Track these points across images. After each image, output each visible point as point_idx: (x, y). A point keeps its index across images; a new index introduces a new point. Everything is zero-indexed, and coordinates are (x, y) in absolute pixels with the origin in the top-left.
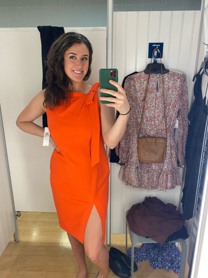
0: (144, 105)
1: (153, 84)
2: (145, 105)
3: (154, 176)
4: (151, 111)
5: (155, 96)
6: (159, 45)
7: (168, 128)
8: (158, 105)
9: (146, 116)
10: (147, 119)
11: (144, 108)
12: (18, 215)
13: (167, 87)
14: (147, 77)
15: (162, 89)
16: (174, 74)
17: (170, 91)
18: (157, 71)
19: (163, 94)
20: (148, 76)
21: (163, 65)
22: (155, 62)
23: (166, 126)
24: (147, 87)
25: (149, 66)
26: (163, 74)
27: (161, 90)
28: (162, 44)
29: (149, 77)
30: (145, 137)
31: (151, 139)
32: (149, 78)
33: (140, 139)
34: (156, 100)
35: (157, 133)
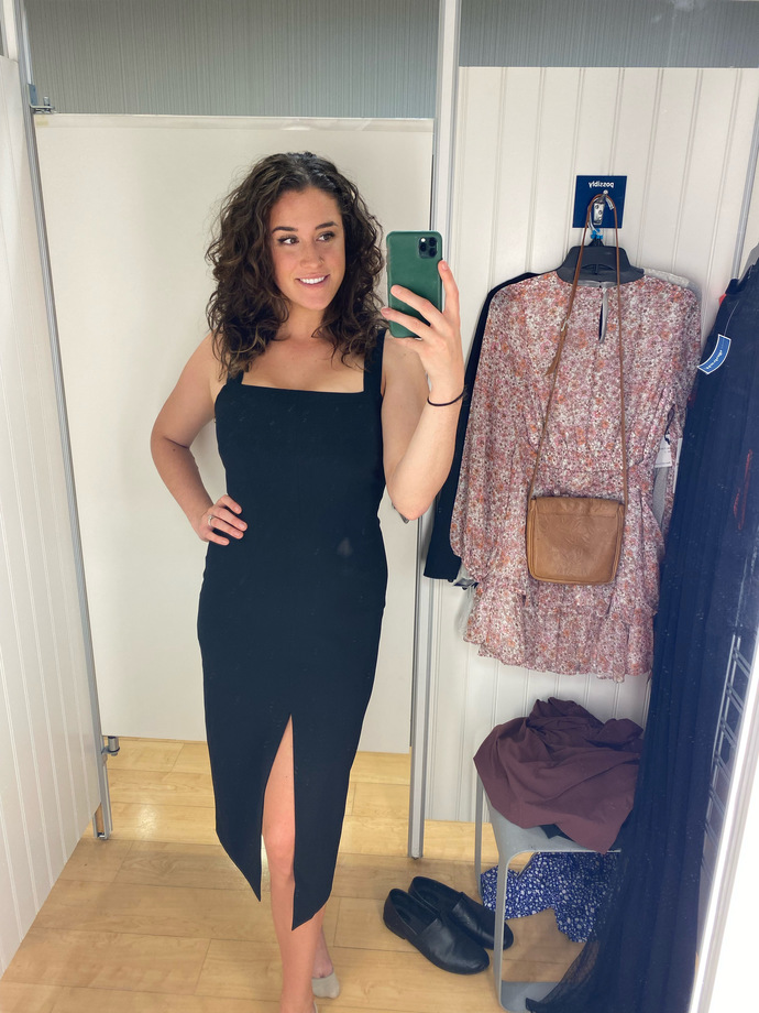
0: (554, 388)
1: (585, 317)
2: (557, 385)
3: (577, 627)
4: (576, 407)
5: (592, 358)
6: (612, 185)
7: (633, 467)
8: (602, 389)
9: (559, 425)
10: (563, 434)
11: (551, 396)
12: (110, 747)
13: (633, 329)
14: (565, 292)
15: (617, 334)
16: (659, 285)
17: (644, 343)
18: (602, 272)
19: (621, 350)
20: (569, 287)
21: (623, 252)
22: (596, 241)
23: (626, 461)
24: (567, 327)
25: (574, 253)
26: (621, 283)
27: (611, 338)
28: (620, 182)
29: (574, 291)
30: (552, 495)
31: (572, 505)
32: (573, 295)
33: (534, 502)
34: (594, 369)
35: (594, 485)
